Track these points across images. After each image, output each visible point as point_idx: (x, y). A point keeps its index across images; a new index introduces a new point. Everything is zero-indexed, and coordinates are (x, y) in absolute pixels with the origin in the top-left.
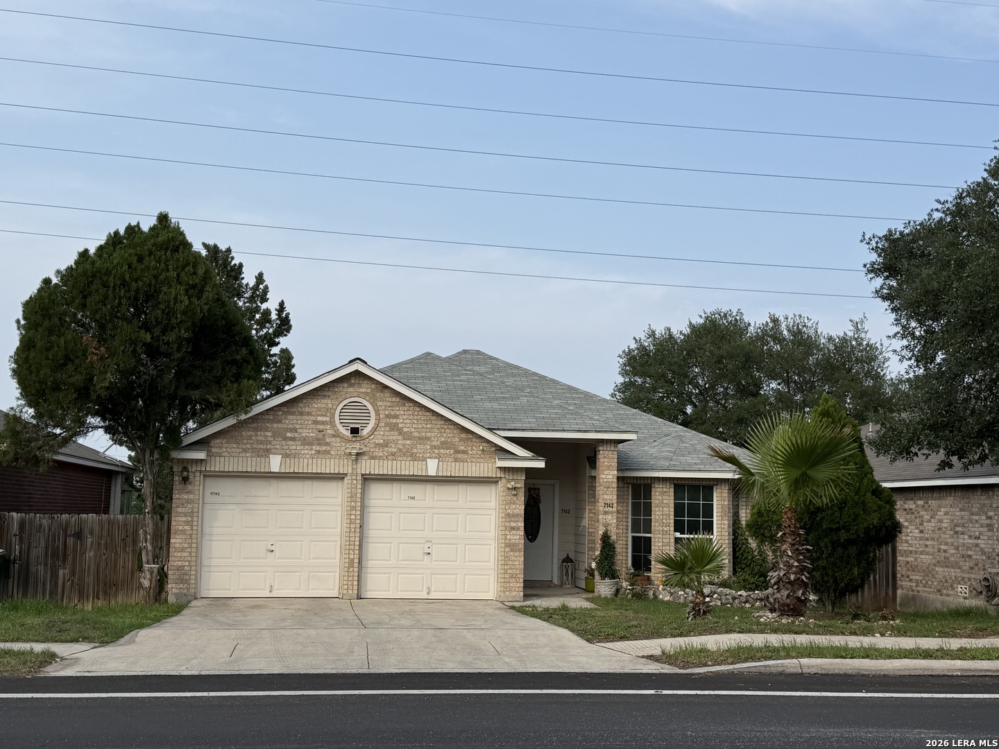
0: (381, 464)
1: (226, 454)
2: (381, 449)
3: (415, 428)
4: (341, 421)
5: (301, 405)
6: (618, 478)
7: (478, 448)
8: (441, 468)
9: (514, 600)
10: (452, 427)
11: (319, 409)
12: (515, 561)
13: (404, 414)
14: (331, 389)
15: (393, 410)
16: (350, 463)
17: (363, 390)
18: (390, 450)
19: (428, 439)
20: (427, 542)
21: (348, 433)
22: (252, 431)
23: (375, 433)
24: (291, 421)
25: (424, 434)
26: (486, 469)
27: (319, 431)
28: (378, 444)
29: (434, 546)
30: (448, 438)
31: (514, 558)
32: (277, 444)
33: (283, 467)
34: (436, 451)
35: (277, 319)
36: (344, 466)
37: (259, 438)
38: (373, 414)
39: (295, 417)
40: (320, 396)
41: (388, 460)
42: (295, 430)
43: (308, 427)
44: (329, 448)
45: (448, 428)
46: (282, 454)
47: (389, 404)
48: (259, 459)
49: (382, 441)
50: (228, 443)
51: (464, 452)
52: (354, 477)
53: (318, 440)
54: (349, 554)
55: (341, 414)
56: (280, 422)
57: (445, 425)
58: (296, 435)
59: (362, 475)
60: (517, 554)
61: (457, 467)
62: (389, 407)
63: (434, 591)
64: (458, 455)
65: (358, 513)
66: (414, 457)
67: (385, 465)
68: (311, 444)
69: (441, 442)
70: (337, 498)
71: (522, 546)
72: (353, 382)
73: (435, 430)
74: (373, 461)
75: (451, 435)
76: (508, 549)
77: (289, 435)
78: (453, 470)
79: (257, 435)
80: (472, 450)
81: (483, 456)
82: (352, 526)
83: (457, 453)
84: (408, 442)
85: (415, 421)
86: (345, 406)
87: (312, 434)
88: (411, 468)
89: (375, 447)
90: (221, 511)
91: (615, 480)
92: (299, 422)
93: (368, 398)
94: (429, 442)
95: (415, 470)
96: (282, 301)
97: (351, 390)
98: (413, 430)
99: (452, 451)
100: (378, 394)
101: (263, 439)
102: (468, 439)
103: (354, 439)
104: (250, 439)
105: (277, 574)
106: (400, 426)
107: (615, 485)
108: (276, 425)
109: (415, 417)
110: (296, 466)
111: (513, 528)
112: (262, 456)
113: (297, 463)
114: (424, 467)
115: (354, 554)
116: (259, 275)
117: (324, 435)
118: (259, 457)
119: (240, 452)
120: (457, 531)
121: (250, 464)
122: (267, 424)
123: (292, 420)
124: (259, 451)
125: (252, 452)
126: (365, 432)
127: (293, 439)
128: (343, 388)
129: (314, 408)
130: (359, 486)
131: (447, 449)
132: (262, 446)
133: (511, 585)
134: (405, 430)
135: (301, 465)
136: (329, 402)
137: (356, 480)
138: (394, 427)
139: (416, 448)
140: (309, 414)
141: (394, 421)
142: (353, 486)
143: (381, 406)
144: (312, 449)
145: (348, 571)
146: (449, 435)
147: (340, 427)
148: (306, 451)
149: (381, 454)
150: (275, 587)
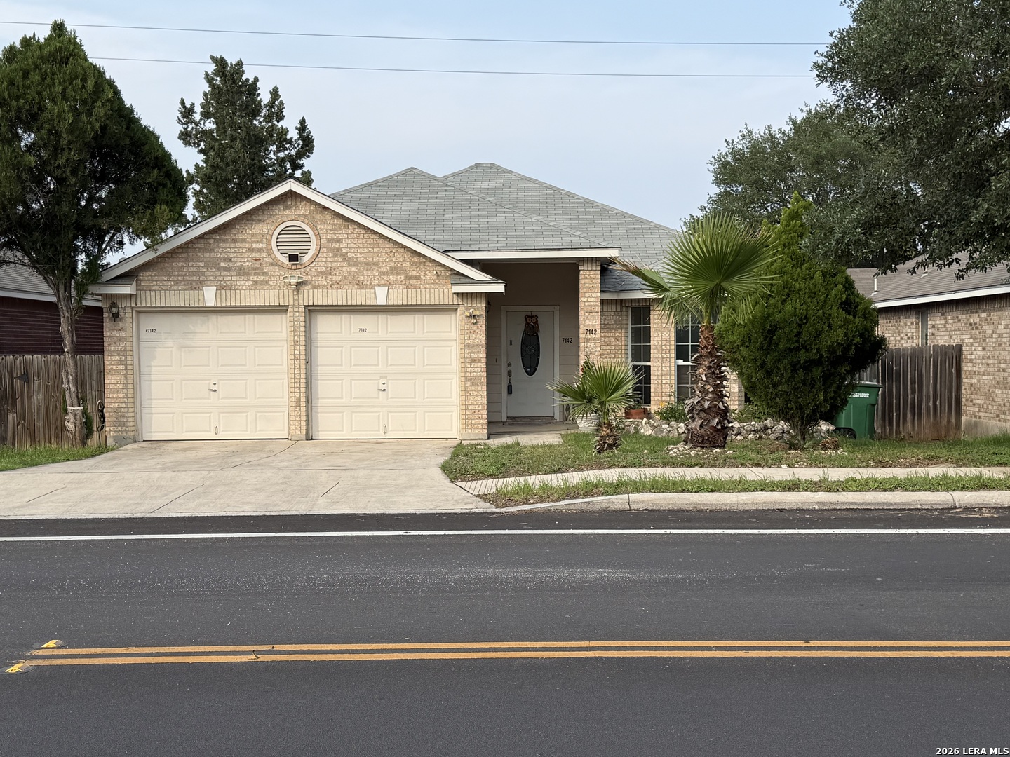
0: (325, 294)
1: (157, 288)
2: (324, 278)
3: (361, 253)
4: (279, 248)
5: (234, 231)
6: (602, 302)
7: (429, 273)
8: (391, 296)
9: (477, 438)
10: (402, 250)
11: (253, 235)
12: (477, 396)
13: (348, 238)
14: (266, 212)
15: (335, 234)
16: (291, 294)
17: (302, 212)
18: (334, 278)
19: (375, 264)
20: (381, 377)
21: (286, 261)
22: (183, 262)
23: (316, 260)
24: (224, 249)
25: (371, 259)
26: (441, 296)
27: (256, 260)
28: (321, 272)
29: (389, 381)
30: (398, 262)
31: (475, 393)
32: (211, 275)
33: (218, 300)
34: (385, 278)
35: (299, 139)
36: (286, 298)
37: (192, 269)
38: (313, 238)
39: (228, 245)
40: (253, 220)
41: (332, 289)
42: (230, 260)
43: (243, 255)
44: (267, 278)
45: (397, 251)
46: (216, 286)
47: (330, 227)
48: (192, 292)
49: (324, 269)
50: (158, 276)
51: (416, 278)
52: (296, 309)
53: (255, 269)
54: (295, 392)
55: (279, 240)
56: (212, 250)
57: (393, 248)
58: (231, 265)
59: (305, 307)
60: (479, 388)
61: (409, 295)
62: (331, 230)
63: (391, 431)
64: (410, 281)
65: (303, 348)
66: (361, 285)
67: (330, 295)
68: (247, 274)
69: (391, 267)
70: (281, 332)
71: (484, 380)
72: (289, 203)
73: (383, 254)
74: (315, 291)
75: (401, 259)
76: (468, 384)
77: (223, 264)
78: (405, 298)
79: (188, 266)
80: (425, 275)
81: (437, 281)
82: (296, 362)
83: (409, 279)
84: (354, 269)
85: (361, 245)
86: (282, 230)
87: (247, 264)
88: (359, 298)
89: (318, 275)
90: (159, 349)
91: (598, 304)
92: (233, 250)
93: (307, 221)
94: (377, 268)
95: (363, 299)
96: (303, 119)
97: (287, 212)
98: (359, 255)
99: (403, 277)
100: (318, 217)
101: (195, 269)
102: (420, 263)
103: (294, 267)
104: (182, 271)
105: (221, 415)
106: (344, 251)
107: (598, 309)
108: (208, 255)
109: (361, 241)
110: (233, 299)
111: (474, 360)
112: (195, 288)
113: (233, 296)
114: (373, 296)
115: (300, 392)
116: (273, 89)
117: (261, 264)
118: (192, 289)
119: (171, 286)
120: (414, 365)
121: (182, 298)
122: (199, 254)
123: (226, 248)
124: (191, 284)
125: (184, 285)
126: (306, 259)
127: (227, 269)
128: (279, 210)
129: (249, 234)
130: (302, 319)
131: (397, 274)
132: (194, 278)
133: (473, 422)
134: (350, 255)
135: (238, 297)
136: (265, 227)
137: (299, 312)
138: (337, 253)
139: (363, 275)
140: (244, 241)
141: (337, 246)
142: (295, 319)
143: (322, 230)
144: (248, 280)
145: (295, 411)
146: (399, 259)
147: (277, 254)
148: (242, 282)
149: (324, 283)
150: (221, 428)
